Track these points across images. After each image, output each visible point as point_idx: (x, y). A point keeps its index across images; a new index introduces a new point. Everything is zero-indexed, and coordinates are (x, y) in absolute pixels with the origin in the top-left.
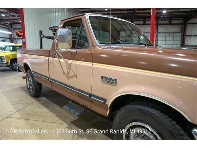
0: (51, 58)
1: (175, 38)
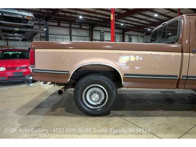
0: (191, 54)
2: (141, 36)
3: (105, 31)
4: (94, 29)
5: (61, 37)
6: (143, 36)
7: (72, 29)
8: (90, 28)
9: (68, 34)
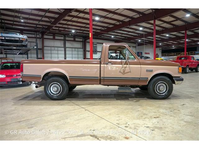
0: (105, 65)
1: (79, 53)
2: (133, 47)
3: (98, 43)
4: (87, 41)
5: (56, 49)
6: (135, 47)
7: (66, 42)
8: (83, 40)
9: (63, 46)
